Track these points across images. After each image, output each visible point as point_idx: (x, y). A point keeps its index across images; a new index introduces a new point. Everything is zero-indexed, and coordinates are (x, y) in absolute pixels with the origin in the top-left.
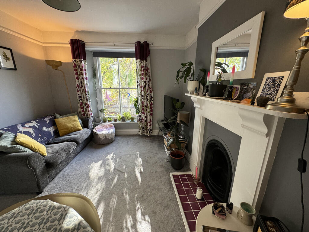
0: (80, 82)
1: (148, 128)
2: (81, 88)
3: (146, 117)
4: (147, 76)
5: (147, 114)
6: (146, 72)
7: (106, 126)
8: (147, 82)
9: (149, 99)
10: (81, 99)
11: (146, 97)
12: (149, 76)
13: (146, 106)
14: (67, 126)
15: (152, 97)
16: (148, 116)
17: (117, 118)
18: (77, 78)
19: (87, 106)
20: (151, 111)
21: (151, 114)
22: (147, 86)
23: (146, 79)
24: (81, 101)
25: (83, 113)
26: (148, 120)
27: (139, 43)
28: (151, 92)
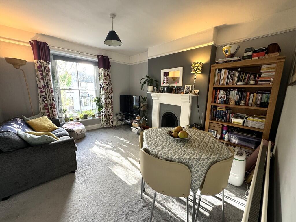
0: (45, 83)
1: (111, 120)
2: (46, 89)
3: (109, 112)
4: (109, 81)
5: (109, 110)
6: (108, 78)
7: (74, 124)
8: (109, 85)
9: (110, 98)
10: (46, 99)
11: (109, 96)
12: (110, 81)
13: (108, 103)
14: (44, 126)
15: (112, 97)
16: (111, 111)
17: (79, 116)
18: (42, 79)
19: (53, 106)
20: (112, 107)
21: (112, 110)
22: (109, 88)
23: (108, 83)
24: (46, 102)
25: (48, 114)
26: (110, 114)
27: (102, 56)
28: (111, 93)
